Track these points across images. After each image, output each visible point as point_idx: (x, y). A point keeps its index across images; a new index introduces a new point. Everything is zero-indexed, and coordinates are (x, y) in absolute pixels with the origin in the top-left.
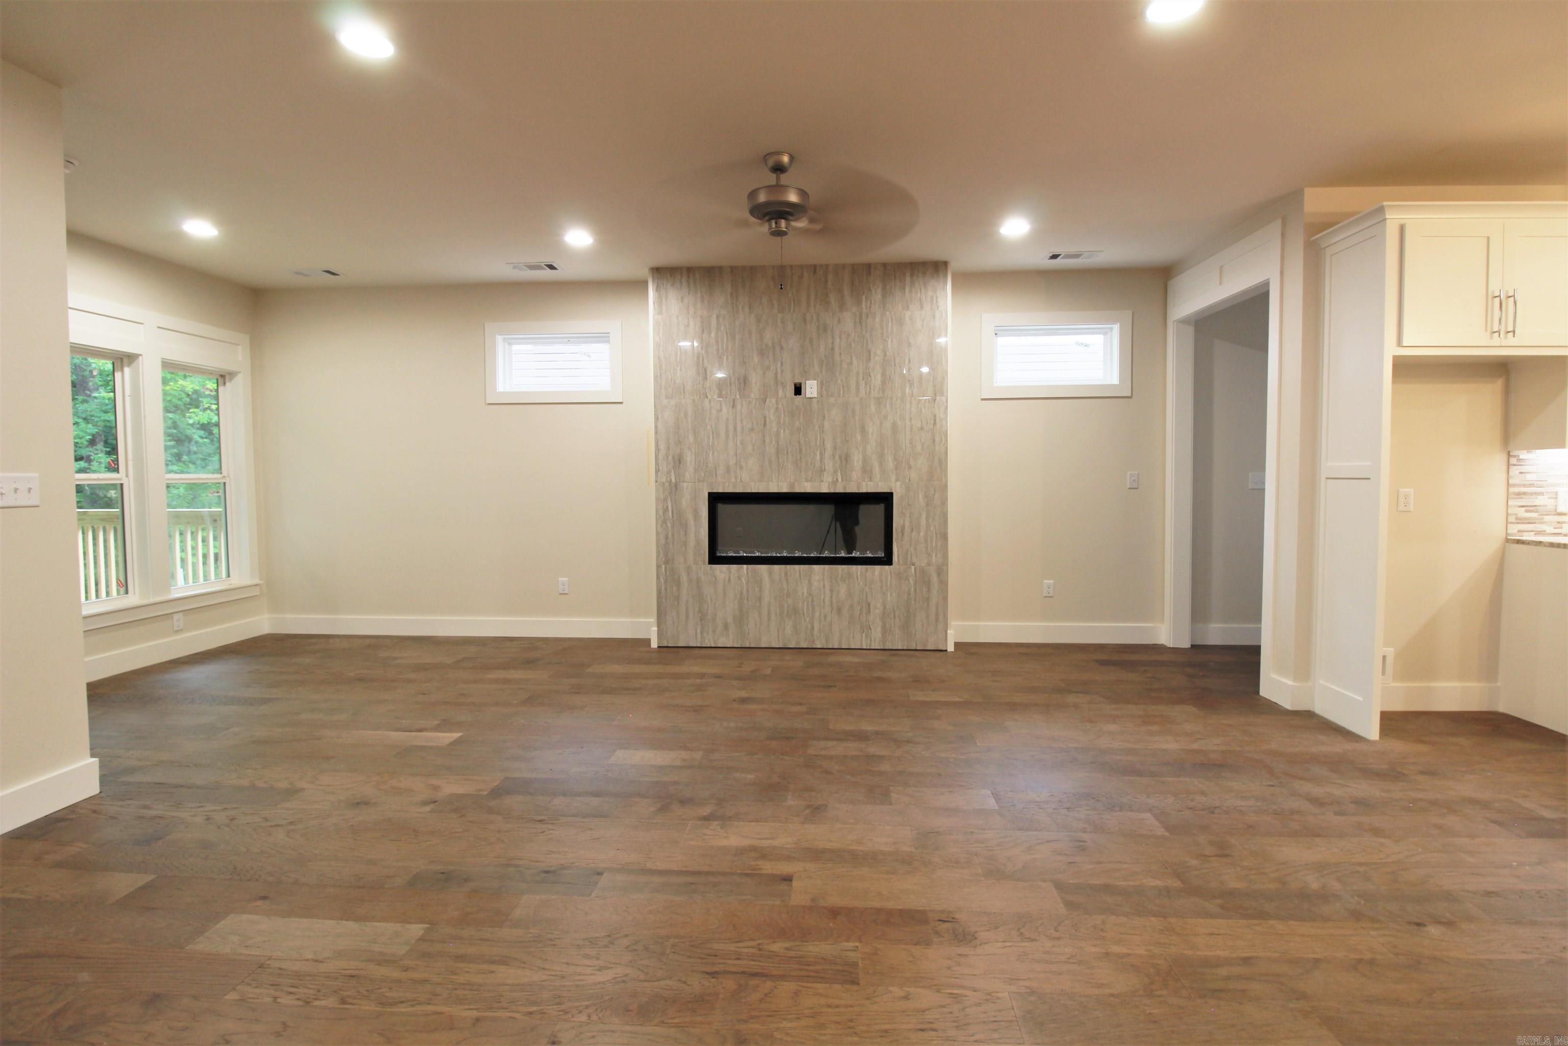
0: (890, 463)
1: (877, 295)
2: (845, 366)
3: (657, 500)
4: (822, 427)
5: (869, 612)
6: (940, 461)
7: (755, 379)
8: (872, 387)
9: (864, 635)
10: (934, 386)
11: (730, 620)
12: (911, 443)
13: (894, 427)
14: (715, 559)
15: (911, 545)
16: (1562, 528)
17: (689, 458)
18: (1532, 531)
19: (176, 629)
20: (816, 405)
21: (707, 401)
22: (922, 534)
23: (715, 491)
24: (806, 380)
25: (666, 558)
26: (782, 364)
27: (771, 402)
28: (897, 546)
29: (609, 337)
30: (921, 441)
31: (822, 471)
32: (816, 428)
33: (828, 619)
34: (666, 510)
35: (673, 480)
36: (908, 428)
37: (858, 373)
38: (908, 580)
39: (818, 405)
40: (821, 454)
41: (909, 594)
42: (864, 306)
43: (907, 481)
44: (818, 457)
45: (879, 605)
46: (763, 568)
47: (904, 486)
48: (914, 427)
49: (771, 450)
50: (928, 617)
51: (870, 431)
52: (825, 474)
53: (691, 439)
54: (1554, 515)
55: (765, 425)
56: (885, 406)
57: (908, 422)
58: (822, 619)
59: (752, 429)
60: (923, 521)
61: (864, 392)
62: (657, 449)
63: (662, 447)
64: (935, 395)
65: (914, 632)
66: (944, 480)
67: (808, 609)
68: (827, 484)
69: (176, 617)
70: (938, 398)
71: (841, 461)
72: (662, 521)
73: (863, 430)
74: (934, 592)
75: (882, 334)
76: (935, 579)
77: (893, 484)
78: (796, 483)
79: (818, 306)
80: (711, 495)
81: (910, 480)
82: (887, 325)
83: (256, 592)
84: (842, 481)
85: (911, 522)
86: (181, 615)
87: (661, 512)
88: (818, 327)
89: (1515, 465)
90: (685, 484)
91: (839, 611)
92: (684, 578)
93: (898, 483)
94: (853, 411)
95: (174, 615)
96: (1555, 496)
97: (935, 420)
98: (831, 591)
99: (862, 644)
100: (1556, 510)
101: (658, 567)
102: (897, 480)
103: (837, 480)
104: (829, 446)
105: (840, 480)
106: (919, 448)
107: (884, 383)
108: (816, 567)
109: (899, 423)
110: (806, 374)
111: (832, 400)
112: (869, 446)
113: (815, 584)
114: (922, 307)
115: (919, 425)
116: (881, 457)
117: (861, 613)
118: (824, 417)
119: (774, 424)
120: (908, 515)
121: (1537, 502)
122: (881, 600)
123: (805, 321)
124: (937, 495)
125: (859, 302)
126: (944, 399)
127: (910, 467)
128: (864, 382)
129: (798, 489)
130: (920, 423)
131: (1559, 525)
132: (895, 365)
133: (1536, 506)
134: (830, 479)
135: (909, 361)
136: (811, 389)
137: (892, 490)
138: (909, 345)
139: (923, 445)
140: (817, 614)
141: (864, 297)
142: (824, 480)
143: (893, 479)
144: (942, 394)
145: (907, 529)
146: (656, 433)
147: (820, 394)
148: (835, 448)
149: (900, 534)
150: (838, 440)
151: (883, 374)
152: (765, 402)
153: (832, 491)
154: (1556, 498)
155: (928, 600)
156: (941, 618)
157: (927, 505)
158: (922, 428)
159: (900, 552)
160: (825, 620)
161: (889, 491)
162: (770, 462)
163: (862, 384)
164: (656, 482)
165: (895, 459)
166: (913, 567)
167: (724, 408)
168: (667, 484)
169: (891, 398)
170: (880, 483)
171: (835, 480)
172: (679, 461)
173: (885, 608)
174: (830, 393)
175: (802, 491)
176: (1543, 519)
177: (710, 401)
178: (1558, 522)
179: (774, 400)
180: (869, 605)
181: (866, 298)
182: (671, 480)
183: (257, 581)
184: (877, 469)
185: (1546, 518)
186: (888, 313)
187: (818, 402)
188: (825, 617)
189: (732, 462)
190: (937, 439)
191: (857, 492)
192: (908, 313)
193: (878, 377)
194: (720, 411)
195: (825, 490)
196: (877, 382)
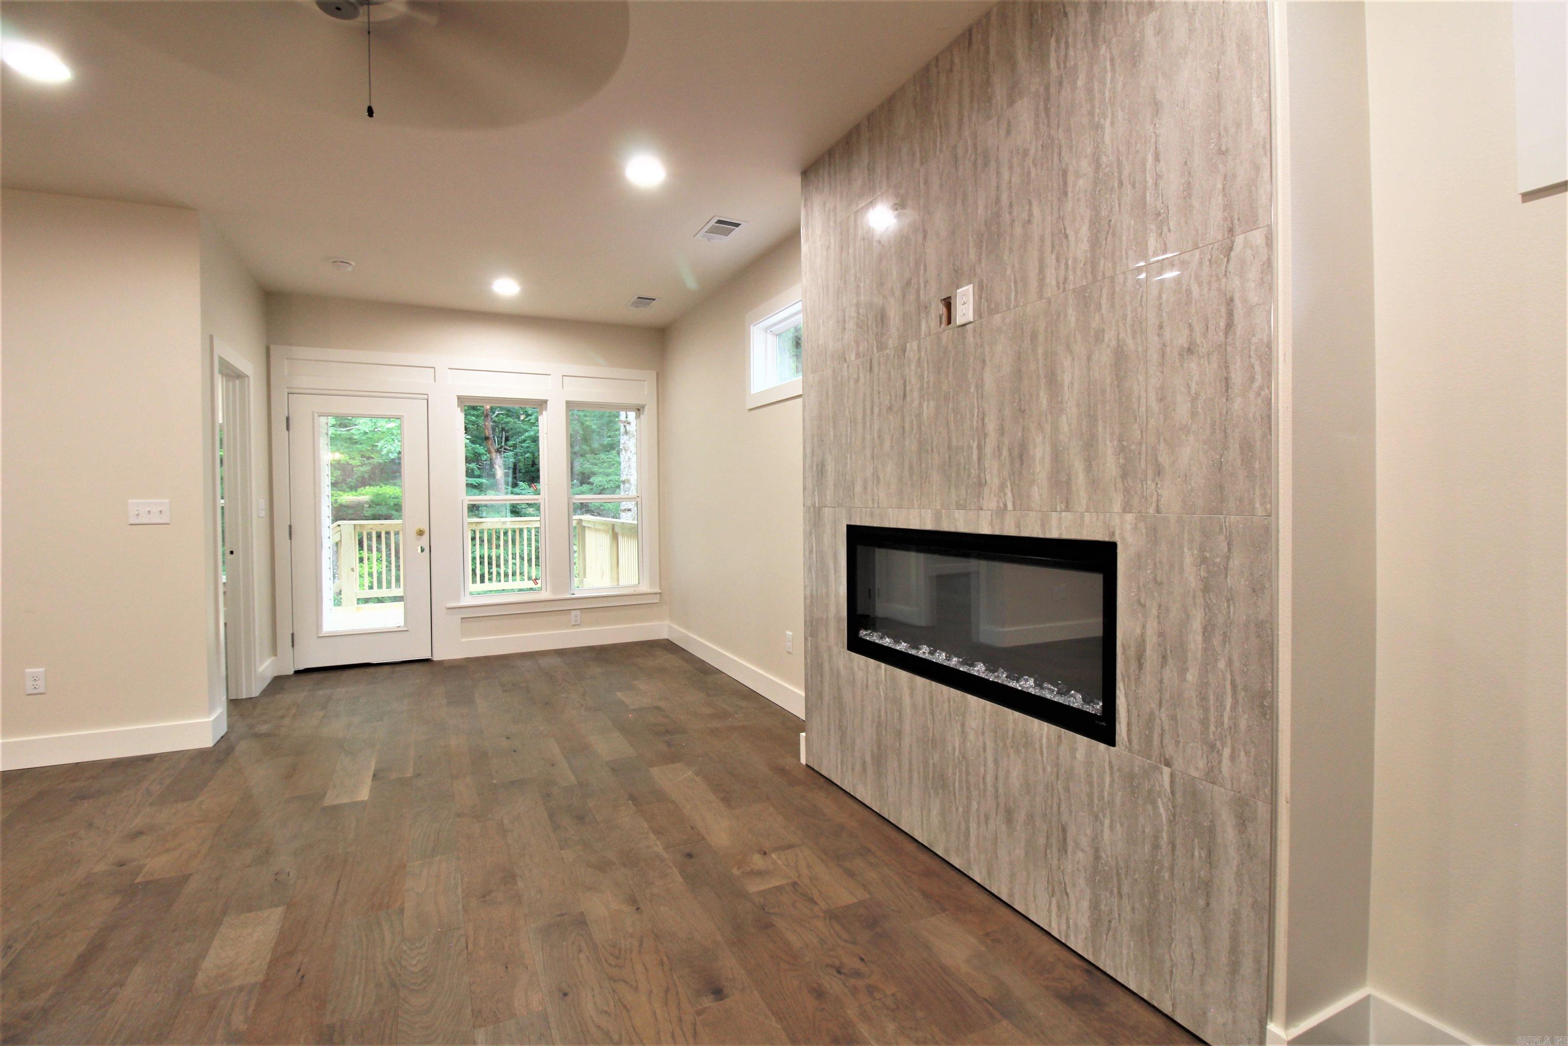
0: (1110, 465)
2: (1018, 230)
3: (804, 532)
4: (980, 386)
5: (1063, 849)
6: (1247, 447)
7: (894, 310)
8: (1070, 262)
9: (1054, 901)
10: (1228, 207)
11: (868, 758)
12: (1161, 400)
13: (1120, 354)
14: (854, 644)
15: (1160, 705)
17: (830, 468)
19: (573, 623)
20: (972, 339)
21: (845, 365)
22: (1192, 677)
23: (853, 523)
24: (958, 288)
25: (813, 628)
26: (926, 268)
27: (912, 348)
28: (1126, 696)
30: (1188, 386)
31: (981, 485)
32: (972, 389)
33: (992, 826)
34: (811, 552)
35: (817, 505)
36: (1154, 357)
37: (1042, 238)
38: (1154, 803)
39: (974, 337)
40: (980, 447)
41: (1156, 847)
42: (1053, 65)
43: (1151, 511)
44: (975, 457)
45: (1084, 841)
47: (1142, 525)
48: (1168, 349)
49: (911, 444)
50: (1207, 940)
51: (1067, 379)
52: (986, 490)
53: (832, 434)
55: (905, 395)
56: (1099, 307)
57: (1154, 340)
58: (982, 819)
59: (890, 408)
60: (1195, 641)
61: (1054, 282)
62: (805, 456)
63: (808, 450)
64: (1231, 231)
65: (1168, 964)
66: (1259, 511)
67: (961, 788)
68: (989, 513)
69: (573, 613)
70: (1239, 240)
71: (1012, 463)
72: (808, 568)
73: (1052, 380)
74: (1227, 877)
75: (1091, 113)
76: (1228, 833)
77: (1117, 520)
78: (944, 511)
79: (974, 117)
80: (851, 529)
81: (1158, 511)
82: (1103, 83)
83: (656, 599)
84: (1014, 509)
85: (1161, 634)
86: (578, 612)
87: (807, 555)
88: (975, 164)
90: (827, 511)
91: (1009, 819)
92: (826, 666)
93: (1129, 517)
94: (1034, 336)
95: (572, 612)
97: (1230, 314)
98: (996, 761)
99: (1050, 921)
101: (806, 639)
102: (1127, 508)
103: (1005, 505)
104: (991, 426)
105: (1010, 507)
106: (1182, 411)
107: (1095, 243)
108: (973, 700)
109: (1130, 341)
110: (957, 278)
111: (997, 318)
112: (1064, 418)
113: (972, 736)
115: (1182, 341)
116: (1090, 445)
117: (1048, 846)
118: (984, 361)
119: (916, 394)
120: (1154, 612)
122: (1089, 831)
123: (956, 158)
124: (1236, 562)
125: (1043, 60)
126: (1257, 237)
127: (1159, 472)
128: (1054, 257)
130: (1186, 332)
132: (1121, 184)
134: (993, 505)
135: (1157, 159)
136: (965, 304)
137: (1113, 534)
138: (1157, 107)
139: (1194, 399)
140: (975, 805)
141: (1053, 40)
142: (985, 508)
143: (1117, 507)
144: (1252, 222)
145: (1151, 656)
146: (804, 430)
147: (978, 312)
148: (1001, 431)
149: (1134, 666)
150: (1007, 412)
151: (1095, 220)
152: (905, 350)
153: (997, 532)
155: (1207, 887)
156: (1247, 966)
157: (1206, 589)
158: (1190, 350)
159: (1134, 719)
160: (987, 824)
161: (1107, 539)
162: (911, 468)
163: (1051, 259)
164: (804, 506)
165: (1122, 450)
166: (1166, 771)
167: (861, 376)
168: (812, 508)
169: (1112, 279)
170: (1087, 515)
171: (1002, 505)
172: (821, 472)
173: (1097, 857)
174: (993, 306)
175: (953, 529)
177: (848, 367)
179: (915, 344)
180: (1064, 830)
181: (1058, 41)
182: (815, 503)
183: (658, 590)
184: (1080, 479)
186: (1103, 50)
187: (975, 331)
188: (987, 817)
189: (869, 472)
190: (1237, 377)
191: (1041, 536)
193: (1085, 231)
194: (857, 381)
195: (985, 529)
196: (1079, 247)
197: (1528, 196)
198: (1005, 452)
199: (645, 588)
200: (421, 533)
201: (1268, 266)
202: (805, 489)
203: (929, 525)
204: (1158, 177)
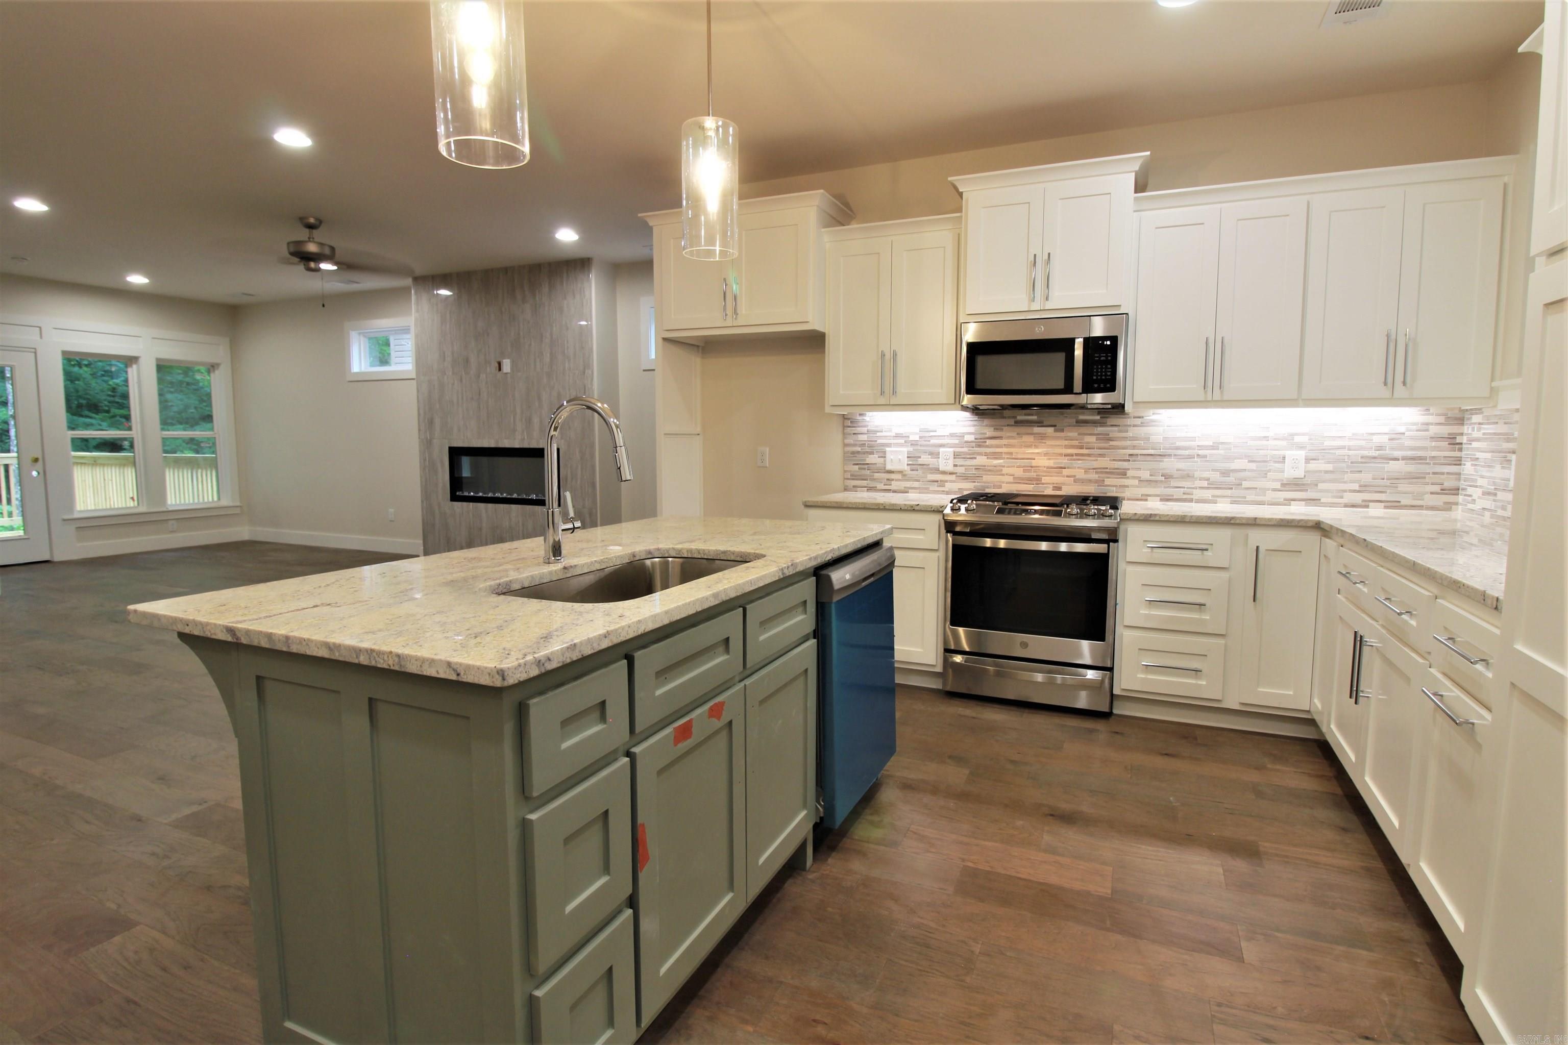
1: (545, 289)
2: (527, 347)
3: (420, 451)
4: (514, 396)
6: (589, 423)
7: (473, 359)
8: (544, 363)
10: (584, 362)
13: (559, 394)
14: (454, 498)
16: (891, 485)
17: (437, 421)
18: (865, 487)
19: (170, 530)
21: (445, 377)
22: (579, 482)
23: (452, 446)
24: (503, 359)
25: (427, 496)
26: (489, 347)
27: (483, 376)
29: (409, 329)
31: (514, 430)
32: (510, 397)
34: (425, 460)
37: (535, 352)
39: (510, 379)
40: (514, 417)
42: (537, 299)
43: (568, 439)
44: (512, 420)
46: (482, 506)
47: (567, 443)
49: (484, 414)
51: (544, 399)
52: (517, 433)
53: (438, 406)
54: (884, 473)
55: (480, 394)
56: (553, 379)
57: (568, 391)
59: (472, 399)
60: (579, 472)
61: (539, 368)
62: (419, 414)
63: (422, 412)
64: (585, 368)
68: (518, 440)
69: (171, 522)
70: (586, 371)
72: (423, 468)
73: (539, 398)
75: (549, 320)
76: (587, 519)
78: (499, 440)
79: (508, 301)
80: (451, 448)
81: (571, 439)
82: (553, 313)
83: (238, 511)
85: (571, 472)
86: (174, 522)
87: (422, 461)
88: (510, 317)
89: (849, 427)
90: (435, 440)
92: (437, 512)
93: (563, 441)
94: (533, 383)
95: (169, 521)
96: (883, 455)
97: (585, 390)
98: (523, 525)
100: (885, 467)
101: (422, 502)
103: (524, 438)
104: (518, 411)
105: (526, 438)
107: (551, 359)
108: (513, 506)
109: (562, 392)
110: (504, 354)
111: (519, 374)
112: (543, 411)
113: (514, 519)
114: (574, 297)
115: (575, 393)
118: (515, 388)
119: (485, 394)
120: (570, 466)
121: (868, 461)
123: (501, 312)
124: (588, 451)
126: (591, 372)
127: (570, 428)
128: (539, 359)
129: (501, 445)
130: (575, 391)
131: (888, 482)
132: (558, 345)
133: (868, 464)
134: (520, 437)
136: (507, 366)
138: (567, 329)
141: (537, 290)
142: (516, 438)
144: (589, 368)
145: (569, 478)
146: (418, 401)
147: (512, 369)
148: (522, 413)
149: (565, 482)
150: (524, 406)
151: (551, 354)
152: (479, 377)
153: (521, 447)
154: (885, 457)
157: (582, 459)
162: (484, 423)
163: (538, 361)
164: (419, 438)
167: (456, 382)
168: (425, 441)
169: (556, 372)
172: (431, 422)
174: (518, 369)
175: (503, 446)
176: (873, 476)
177: (448, 377)
178: (888, 479)
179: (484, 376)
181: (539, 292)
182: (427, 437)
183: (238, 504)
185: (877, 475)
186: (553, 303)
187: (512, 375)
189: (461, 424)
191: (537, 447)
192: (565, 302)
193: (548, 355)
194: (453, 384)
195: (517, 446)
196: (547, 359)
197: (644, 370)
198: (524, 420)
199: (225, 502)
200: (36, 460)
201: (592, 379)
202: (419, 430)
203: (493, 445)
204: (568, 348)
